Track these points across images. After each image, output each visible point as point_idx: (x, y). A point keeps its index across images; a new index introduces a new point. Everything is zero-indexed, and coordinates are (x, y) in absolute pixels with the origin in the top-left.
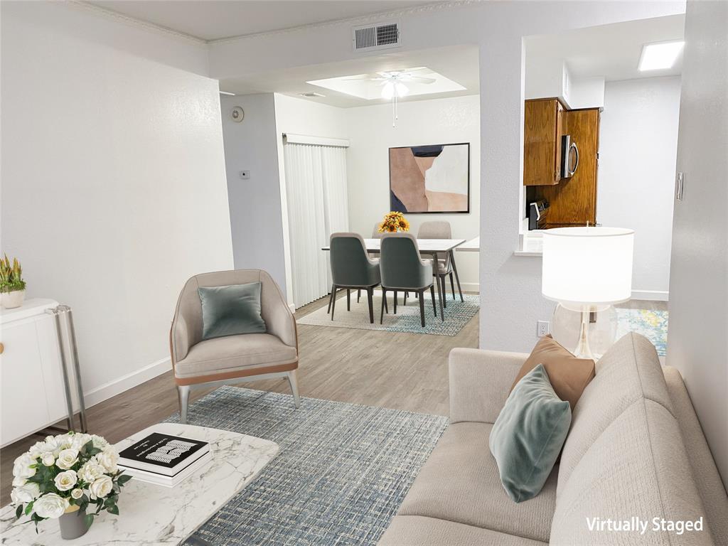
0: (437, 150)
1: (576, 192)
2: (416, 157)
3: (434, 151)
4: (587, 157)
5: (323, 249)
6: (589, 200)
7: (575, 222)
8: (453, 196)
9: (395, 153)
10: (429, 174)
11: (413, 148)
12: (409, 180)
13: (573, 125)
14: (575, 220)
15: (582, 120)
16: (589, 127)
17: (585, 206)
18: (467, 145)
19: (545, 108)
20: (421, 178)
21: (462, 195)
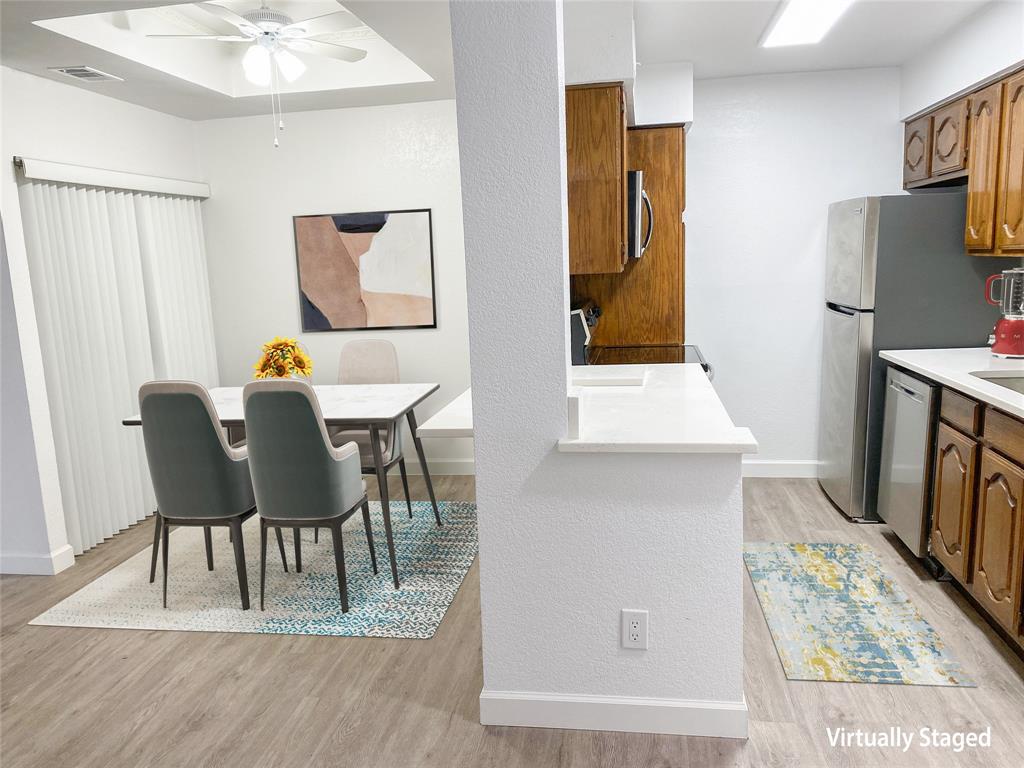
0: (377, 221)
1: (648, 286)
2: (341, 233)
3: (371, 222)
4: (665, 219)
5: (126, 423)
6: (671, 300)
7: (648, 343)
8: (409, 300)
9: (304, 225)
10: (365, 262)
11: (336, 218)
12: (331, 273)
13: (639, 157)
14: (648, 338)
15: (654, 147)
16: (667, 161)
17: (666, 312)
18: (427, 213)
19: (597, 106)
20: (354, 270)
21: (422, 299)
